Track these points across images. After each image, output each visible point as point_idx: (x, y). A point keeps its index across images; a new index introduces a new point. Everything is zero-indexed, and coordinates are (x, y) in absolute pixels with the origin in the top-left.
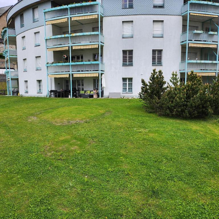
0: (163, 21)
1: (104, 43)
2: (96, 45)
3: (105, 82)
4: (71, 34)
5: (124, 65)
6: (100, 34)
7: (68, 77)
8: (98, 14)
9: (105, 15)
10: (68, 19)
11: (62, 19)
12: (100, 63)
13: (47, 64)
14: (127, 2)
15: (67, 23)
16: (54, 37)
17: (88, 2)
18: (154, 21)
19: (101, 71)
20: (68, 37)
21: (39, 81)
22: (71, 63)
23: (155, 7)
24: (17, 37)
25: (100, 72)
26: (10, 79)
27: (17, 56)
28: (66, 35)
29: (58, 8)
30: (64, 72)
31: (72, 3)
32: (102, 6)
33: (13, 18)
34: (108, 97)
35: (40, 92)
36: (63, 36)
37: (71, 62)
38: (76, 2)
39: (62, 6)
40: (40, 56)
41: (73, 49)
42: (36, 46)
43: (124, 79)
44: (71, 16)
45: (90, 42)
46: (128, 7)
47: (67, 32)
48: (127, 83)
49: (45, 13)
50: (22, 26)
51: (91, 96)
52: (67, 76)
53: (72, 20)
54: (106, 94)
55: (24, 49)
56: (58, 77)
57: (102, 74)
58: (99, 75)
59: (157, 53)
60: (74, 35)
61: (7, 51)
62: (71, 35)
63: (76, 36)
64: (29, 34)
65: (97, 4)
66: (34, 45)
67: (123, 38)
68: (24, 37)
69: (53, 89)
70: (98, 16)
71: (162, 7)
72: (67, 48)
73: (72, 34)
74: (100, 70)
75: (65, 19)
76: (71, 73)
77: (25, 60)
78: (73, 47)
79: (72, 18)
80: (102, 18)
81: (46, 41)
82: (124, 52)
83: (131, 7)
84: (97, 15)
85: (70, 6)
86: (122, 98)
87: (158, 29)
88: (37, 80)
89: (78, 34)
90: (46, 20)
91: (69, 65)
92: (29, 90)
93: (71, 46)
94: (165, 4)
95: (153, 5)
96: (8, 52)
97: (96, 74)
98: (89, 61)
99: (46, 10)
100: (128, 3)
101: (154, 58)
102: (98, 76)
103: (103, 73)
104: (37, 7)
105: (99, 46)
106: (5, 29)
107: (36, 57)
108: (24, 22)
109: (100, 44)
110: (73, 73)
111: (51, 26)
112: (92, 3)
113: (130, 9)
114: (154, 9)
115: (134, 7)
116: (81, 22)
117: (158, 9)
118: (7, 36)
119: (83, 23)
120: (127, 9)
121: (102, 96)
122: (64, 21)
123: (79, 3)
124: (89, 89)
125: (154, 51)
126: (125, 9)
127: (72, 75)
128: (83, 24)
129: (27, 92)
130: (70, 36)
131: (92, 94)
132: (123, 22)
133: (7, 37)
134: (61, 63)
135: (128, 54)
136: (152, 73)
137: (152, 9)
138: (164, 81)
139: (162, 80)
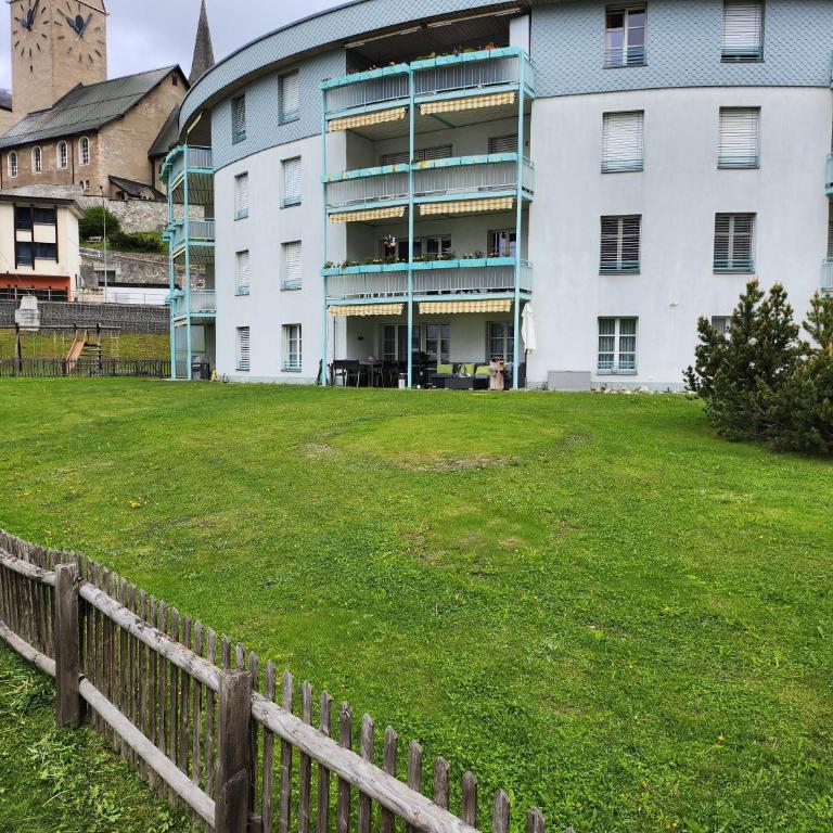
0: (757, 109)
1: (532, 193)
2: (504, 200)
3: (530, 333)
4: (415, 161)
5: (607, 269)
6: (521, 161)
7: (399, 313)
8: (516, 92)
9: (540, 91)
10: (407, 111)
11: (388, 112)
12: (518, 261)
13: (328, 266)
14: (621, 44)
15: (404, 122)
16: (354, 174)
17: (483, 48)
18: (723, 110)
19: (521, 290)
20: (404, 174)
21: (292, 329)
22: (412, 265)
23: (728, 58)
24: (216, 177)
25: (518, 296)
26: (188, 322)
27: (213, 241)
28: (400, 168)
29: (376, 73)
30: (382, 295)
31: (425, 55)
32: (529, 61)
33: (207, 110)
34: (545, 388)
35: (292, 364)
36: (388, 169)
37: (414, 261)
38: (440, 52)
39: (387, 65)
40: (299, 242)
41: (422, 213)
42: (286, 206)
43: (606, 323)
44: (419, 100)
45: (480, 189)
46: (625, 62)
47: (402, 156)
48: (617, 335)
49: (326, 91)
50: (238, 137)
51: (482, 384)
52: (398, 310)
53: (422, 113)
54: (535, 376)
55: (241, 217)
56: (361, 314)
57: (523, 303)
58: (513, 306)
59: (732, 223)
60: (428, 164)
61: (181, 226)
62: (418, 166)
63: (434, 168)
64: (263, 167)
65: (516, 56)
66: (278, 203)
67: (605, 172)
68: (242, 176)
69: (343, 356)
70: (517, 98)
71: (753, 57)
72: (399, 212)
73: (419, 163)
74: (517, 291)
75: (398, 111)
76: (410, 300)
77: (244, 256)
78: (422, 207)
79: (423, 106)
80: (529, 102)
81: (325, 188)
82: (608, 223)
83: (637, 60)
84: (512, 95)
85: (417, 65)
86: (598, 390)
87: (738, 139)
88: (284, 326)
89: (441, 163)
90: (328, 118)
91: (405, 272)
92: (252, 364)
93: (415, 204)
94: (766, 49)
95: (720, 53)
96: (186, 226)
97: (502, 303)
98: (479, 256)
99: (332, 83)
100: (625, 47)
101: (720, 245)
102: (508, 310)
103: (527, 301)
104: (295, 72)
105: (515, 204)
106: (179, 148)
107: (286, 245)
108: (247, 124)
109: (521, 194)
110: (417, 299)
111: (343, 136)
112: (496, 52)
113: (632, 70)
114: (725, 65)
115: (648, 62)
116: (448, 121)
117: (740, 65)
118: (184, 172)
119: (454, 124)
120: (624, 70)
121: (522, 383)
122: (392, 119)
123: (450, 54)
124: (469, 357)
125: (722, 220)
126: (616, 71)
127: (416, 305)
128: (455, 127)
129: (244, 367)
130: (414, 171)
131: (485, 377)
132: (606, 115)
133: (185, 177)
134: (374, 263)
135: (620, 229)
136: (742, 297)
137: (717, 66)
138: (790, 324)
139: (785, 322)
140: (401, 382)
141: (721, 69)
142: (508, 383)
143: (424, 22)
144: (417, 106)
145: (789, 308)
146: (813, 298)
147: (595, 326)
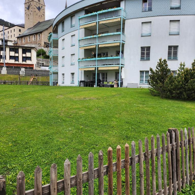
0: (179, 21)
1: (125, 42)
2: (118, 43)
3: (123, 75)
4: (98, 35)
5: (142, 59)
6: (121, 34)
7: (94, 70)
8: (121, 18)
9: (127, 18)
10: (97, 23)
11: (92, 23)
12: (121, 58)
13: (79, 59)
14: (147, 6)
15: (96, 26)
16: (85, 38)
17: (113, 8)
18: (171, 21)
19: (121, 64)
20: (96, 38)
21: (73, 74)
22: (97, 59)
23: (172, 8)
24: (59, 40)
25: (120, 65)
26: (52, 73)
27: (58, 55)
28: (95, 36)
29: (90, 15)
30: (92, 66)
31: (100, 10)
32: (125, 11)
33: (57, 25)
34: (127, 87)
35: (73, 82)
36: (92, 37)
37: (97, 58)
38: (104, 10)
39: (92, 13)
40: (74, 54)
41: (99, 47)
42: (72, 46)
43: (142, 72)
44: (99, 20)
45: (114, 41)
46: (147, 10)
47: (96, 34)
48: (144, 75)
49: (79, 19)
50: (63, 31)
51: (112, 86)
52: (94, 69)
53: (100, 23)
54: (125, 84)
55: (63, 49)
56: (86, 70)
57: (121, 68)
58: (119, 68)
60: (101, 35)
61: (51, 51)
62: (98, 36)
63: (102, 36)
64: (68, 37)
65: (121, 9)
66: (70, 45)
67: (142, 36)
68: (63, 40)
69: (83, 80)
70: (121, 19)
71: (179, 8)
72: (94, 47)
73: (99, 35)
74: (120, 64)
75: (94, 23)
76: (96, 67)
77: (64, 58)
79: (100, 22)
80: (124, 21)
81: (79, 41)
82: (143, 48)
83: (150, 10)
84: (120, 19)
85: (99, 12)
86: (139, 88)
87: (174, 28)
88: (71, 73)
89: (103, 35)
90: (80, 25)
91: (95, 60)
92: (65, 81)
93: (98, 45)
94: (181, 6)
95: (170, 7)
96: (52, 51)
97: (117, 67)
98: (112, 56)
99: (80, 17)
100: (147, 7)
102: (118, 69)
103: (123, 67)
104: (74, 15)
105: (120, 44)
106: (51, 34)
107: (72, 55)
108: (65, 28)
109: (121, 42)
110: (98, 66)
111: (84, 29)
112: (116, 9)
113: (149, 12)
114: (171, 10)
115: (152, 10)
116: (107, 25)
117: (175, 10)
118: (52, 39)
119: (109, 26)
120: (147, 12)
121: (121, 86)
122: (93, 25)
123: (106, 9)
124: (111, 80)
125: (170, 47)
126: (145, 12)
127: (98, 68)
129: (63, 83)
130: (98, 37)
132: (142, 23)
133: (52, 41)
134: (89, 58)
135: (146, 50)
136: (158, 62)
137: (169, 10)
138: (168, 68)
139: (167, 68)
140: (94, 86)
141: (170, 11)
142: (118, 86)
143: (101, 2)
144: (99, 22)
145: (167, 64)
146: (180, 64)
147: (139, 73)
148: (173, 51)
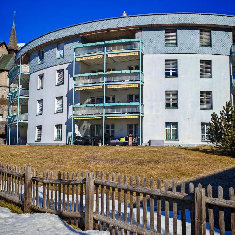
0: (211, 61)
2: (135, 84)
5: (167, 107)
6: (141, 73)
8: (139, 52)
9: (145, 52)
10: (103, 56)
11: (97, 56)
12: (140, 104)
15: (102, 59)
16: (85, 75)
18: (201, 61)
20: (102, 75)
24: (31, 75)
25: (141, 115)
26: (18, 124)
27: (28, 96)
29: (93, 44)
36: (97, 73)
37: (105, 103)
41: (108, 88)
42: (58, 85)
43: (168, 124)
44: (107, 53)
48: (172, 128)
49: (75, 49)
53: (109, 57)
55: (40, 88)
59: (205, 94)
60: (111, 72)
65: (139, 41)
66: (55, 84)
67: (166, 77)
70: (139, 54)
72: (100, 87)
73: (107, 72)
74: (140, 113)
75: (100, 56)
76: (104, 116)
78: (108, 86)
79: (109, 55)
81: (74, 79)
82: (167, 93)
85: (106, 42)
89: (115, 72)
90: (76, 57)
91: (102, 107)
92: (42, 138)
93: (106, 85)
94: (212, 44)
95: (199, 44)
96: (19, 91)
101: (202, 101)
103: (143, 117)
105: (139, 86)
106: (18, 65)
107: (58, 98)
109: (141, 83)
111: (80, 63)
112: (133, 40)
113: (173, 48)
115: (178, 45)
116: (115, 60)
117: (205, 48)
118: (20, 73)
122: (98, 58)
125: (202, 93)
126: (169, 48)
127: (106, 117)
128: (117, 62)
132: (166, 60)
140: (100, 144)
141: (200, 49)
143: (108, 30)
147: (164, 125)
148: (205, 97)
